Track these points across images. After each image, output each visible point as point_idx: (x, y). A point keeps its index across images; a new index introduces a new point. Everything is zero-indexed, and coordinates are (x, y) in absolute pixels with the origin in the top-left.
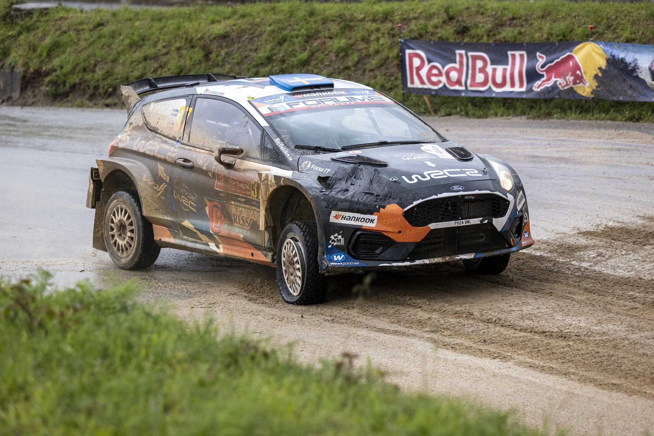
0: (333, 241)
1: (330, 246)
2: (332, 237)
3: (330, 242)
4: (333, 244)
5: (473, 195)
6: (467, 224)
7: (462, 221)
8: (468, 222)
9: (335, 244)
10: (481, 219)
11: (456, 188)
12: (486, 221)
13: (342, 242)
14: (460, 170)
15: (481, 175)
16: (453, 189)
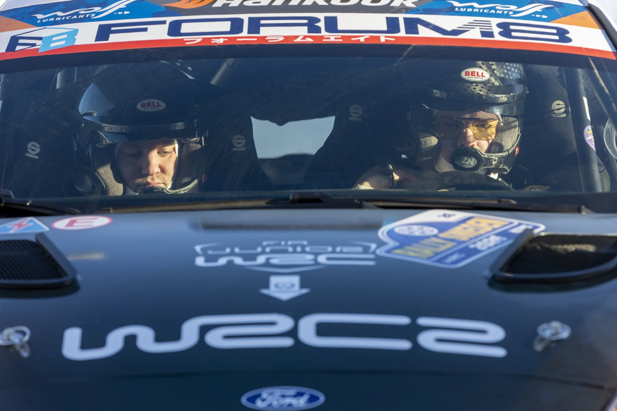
11: (272, 396)
14: (404, 320)
15: (500, 352)
16: (252, 400)
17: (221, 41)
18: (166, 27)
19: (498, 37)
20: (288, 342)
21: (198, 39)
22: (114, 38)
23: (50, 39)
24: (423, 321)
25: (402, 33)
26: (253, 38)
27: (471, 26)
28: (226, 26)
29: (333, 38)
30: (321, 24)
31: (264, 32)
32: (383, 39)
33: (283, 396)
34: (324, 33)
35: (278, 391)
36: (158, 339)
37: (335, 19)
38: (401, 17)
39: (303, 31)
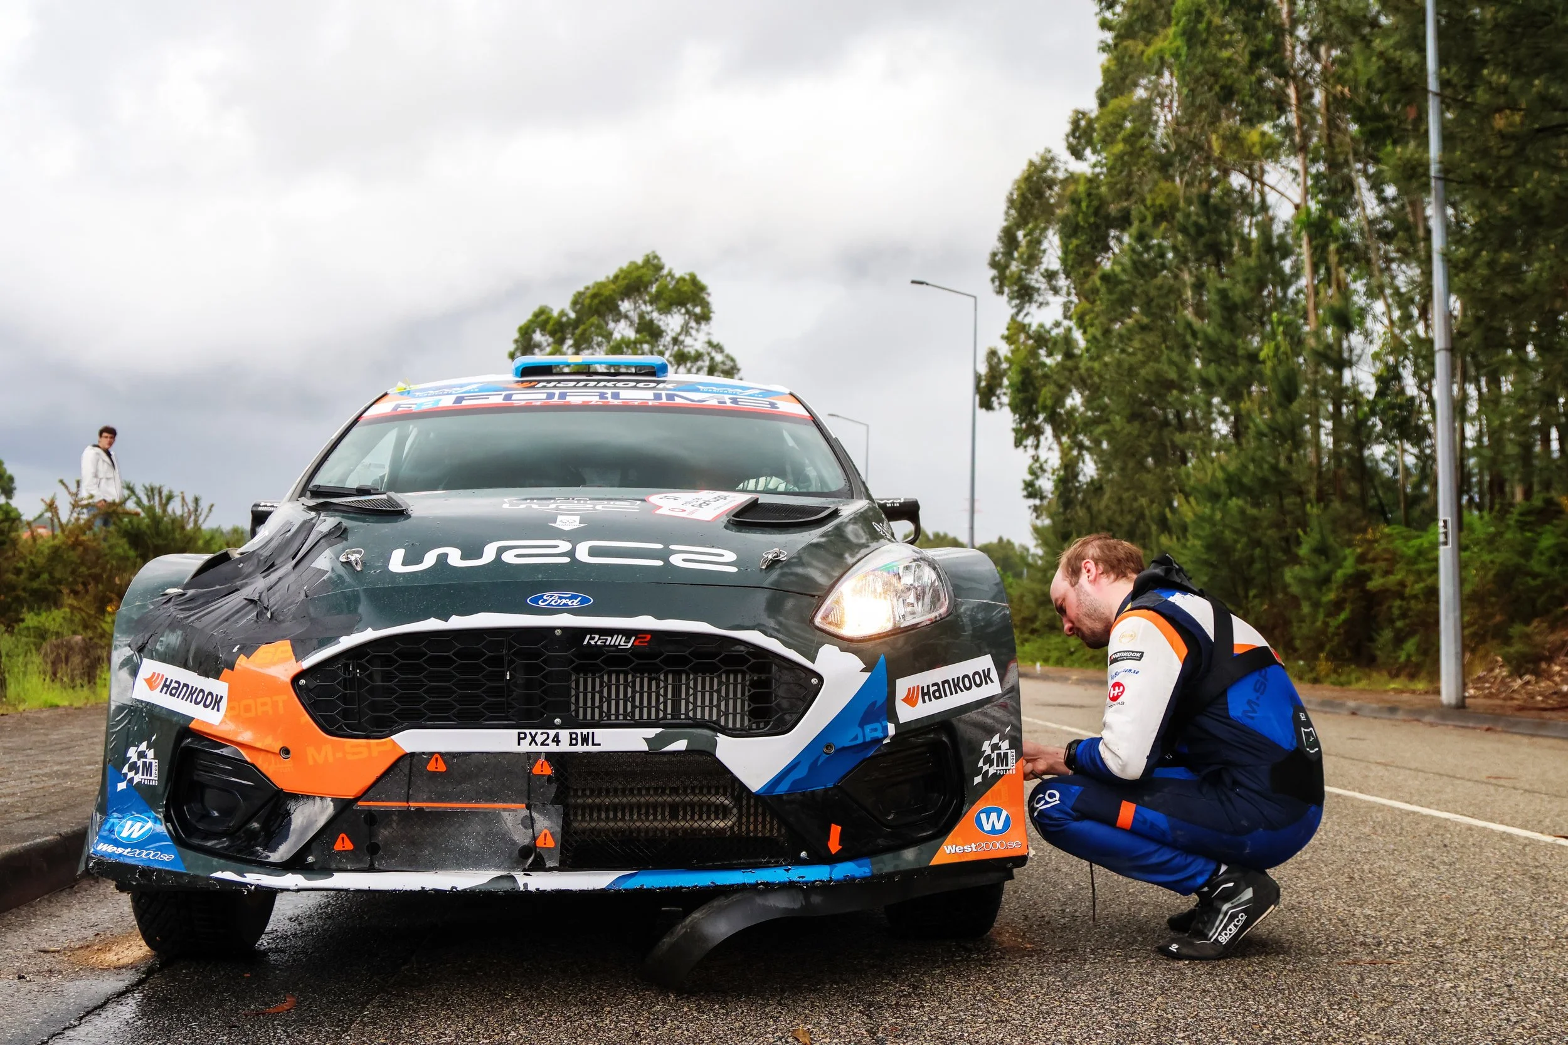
0: (134, 767)
1: (122, 786)
2: (132, 753)
3: (125, 770)
4: (132, 778)
5: (627, 633)
6: (580, 748)
7: (552, 733)
8: (585, 740)
9: (137, 779)
10: (652, 732)
11: (551, 598)
12: (681, 745)
13: (153, 778)
14: (660, 546)
15: (734, 569)
16: (536, 601)
17: (538, 403)
18: (502, 397)
19: (729, 404)
20: (566, 560)
21: (523, 403)
22: (464, 403)
23: (421, 404)
24: (673, 547)
25: (664, 400)
26: (561, 402)
27: (712, 398)
28: (544, 396)
29: (616, 402)
30: (609, 395)
31: (568, 399)
32: (650, 403)
33: (560, 598)
34: (610, 399)
35: (556, 595)
36: (463, 558)
37: (618, 394)
38: (663, 393)
39: (597, 398)
